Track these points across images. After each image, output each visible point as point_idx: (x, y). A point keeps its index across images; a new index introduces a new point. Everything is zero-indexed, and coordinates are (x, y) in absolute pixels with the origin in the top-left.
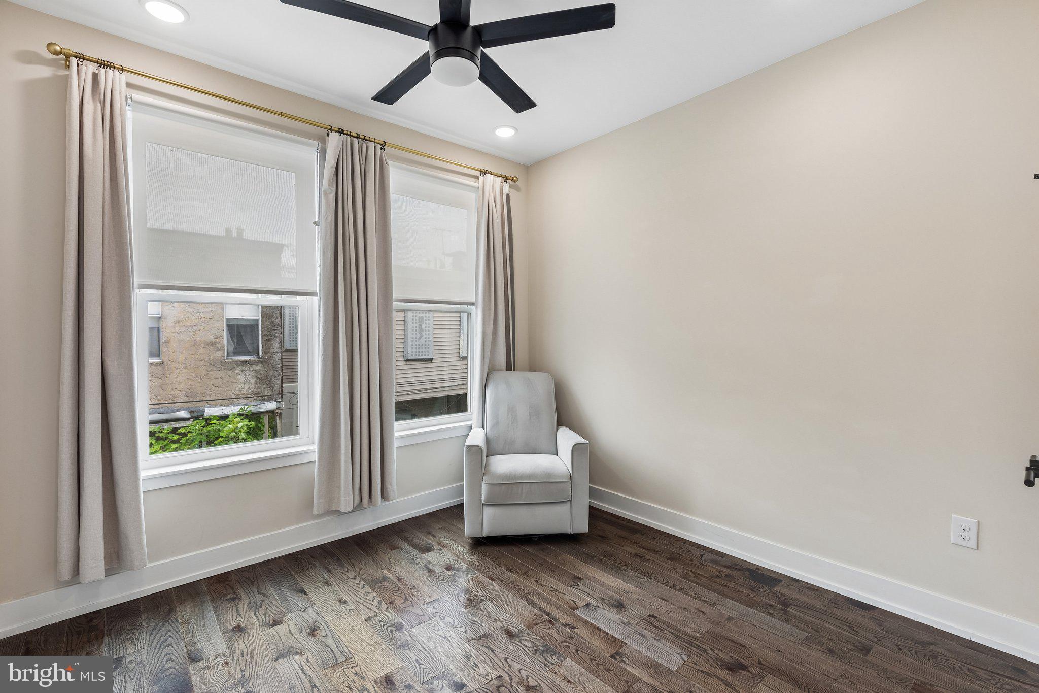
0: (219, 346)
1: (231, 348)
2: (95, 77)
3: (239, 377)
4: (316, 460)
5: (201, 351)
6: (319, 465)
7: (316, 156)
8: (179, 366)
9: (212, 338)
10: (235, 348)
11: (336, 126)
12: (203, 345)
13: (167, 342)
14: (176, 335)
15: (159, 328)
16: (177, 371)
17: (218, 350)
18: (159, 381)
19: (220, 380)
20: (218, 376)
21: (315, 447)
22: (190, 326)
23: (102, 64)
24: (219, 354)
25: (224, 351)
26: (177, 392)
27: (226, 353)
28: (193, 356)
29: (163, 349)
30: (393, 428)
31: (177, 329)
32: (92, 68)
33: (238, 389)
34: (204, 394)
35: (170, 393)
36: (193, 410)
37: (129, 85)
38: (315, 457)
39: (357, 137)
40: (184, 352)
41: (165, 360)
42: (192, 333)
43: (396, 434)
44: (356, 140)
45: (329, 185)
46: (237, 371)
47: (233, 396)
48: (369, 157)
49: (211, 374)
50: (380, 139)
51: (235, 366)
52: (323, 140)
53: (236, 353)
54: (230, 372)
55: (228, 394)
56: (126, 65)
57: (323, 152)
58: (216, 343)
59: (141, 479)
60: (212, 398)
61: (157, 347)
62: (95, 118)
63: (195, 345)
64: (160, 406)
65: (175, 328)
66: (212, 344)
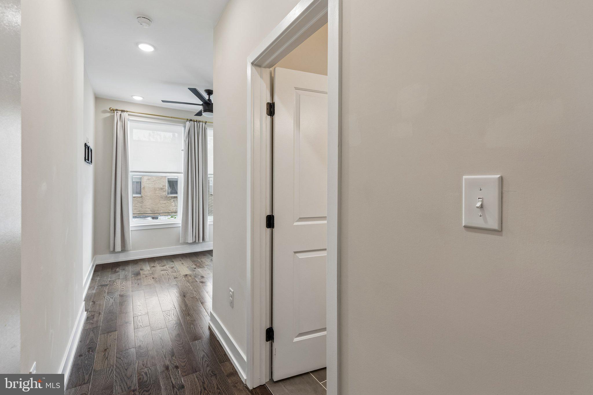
0: (164, 190)
1: (169, 191)
2: (120, 115)
3: (173, 203)
4: (181, 226)
5: (157, 192)
6: (182, 227)
7: (183, 128)
8: (148, 198)
9: (162, 186)
10: (171, 191)
11: (189, 119)
12: (158, 189)
13: (144, 188)
14: (147, 185)
15: (141, 182)
16: (148, 200)
17: (164, 191)
18: (141, 204)
19: (164, 205)
20: (164, 203)
21: (181, 222)
22: (153, 181)
23: (122, 111)
24: (164, 193)
25: (166, 192)
26: (147, 209)
27: (167, 193)
28: (154, 194)
29: (142, 191)
30: (207, 219)
31: (148, 182)
32: (119, 113)
33: (172, 209)
34: (158, 210)
35: (145, 209)
36: (153, 217)
37: (129, 115)
38: (180, 225)
39: (196, 121)
40: (151, 192)
41: (143, 195)
42: (154, 184)
43: (208, 220)
44: (195, 123)
45: (186, 138)
46: (172, 201)
47: (170, 212)
48: (200, 128)
49: (161, 202)
50: (204, 120)
51: (171, 198)
52: (185, 123)
53: (171, 193)
54: (169, 202)
55: (168, 211)
56: (128, 110)
57: (185, 127)
58: (163, 189)
59: (130, 226)
60: (161, 212)
61: (140, 190)
62: (120, 126)
63: (155, 189)
64: (140, 215)
65: (147, 182)
66: (162, 189)
